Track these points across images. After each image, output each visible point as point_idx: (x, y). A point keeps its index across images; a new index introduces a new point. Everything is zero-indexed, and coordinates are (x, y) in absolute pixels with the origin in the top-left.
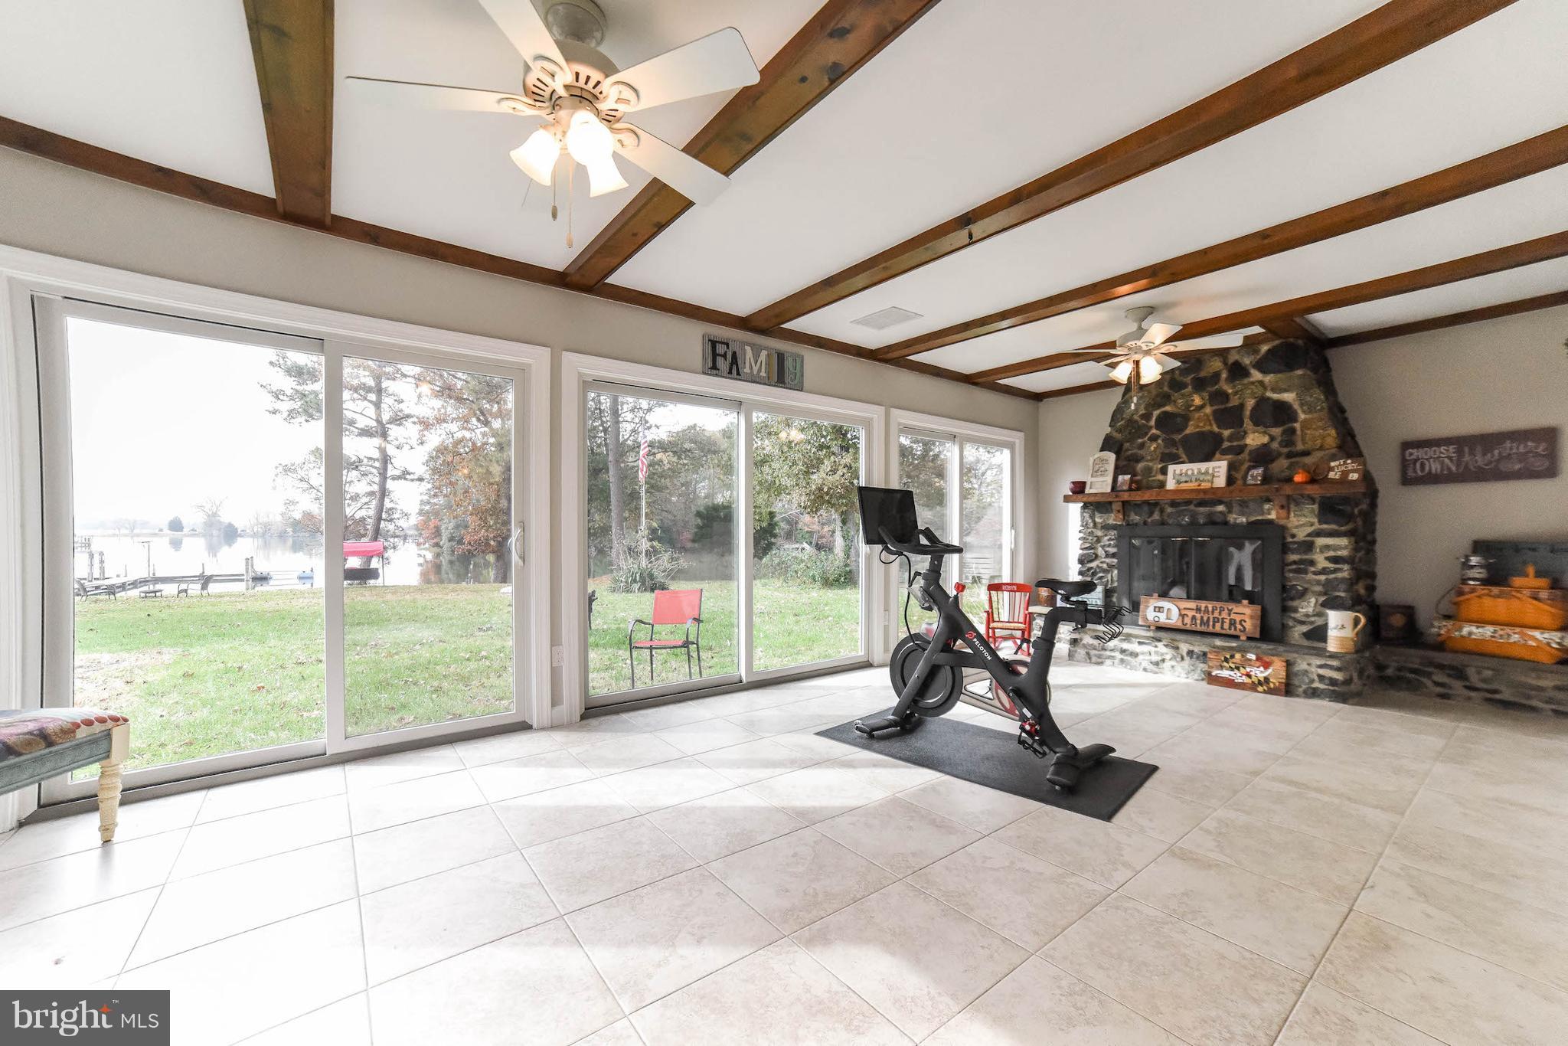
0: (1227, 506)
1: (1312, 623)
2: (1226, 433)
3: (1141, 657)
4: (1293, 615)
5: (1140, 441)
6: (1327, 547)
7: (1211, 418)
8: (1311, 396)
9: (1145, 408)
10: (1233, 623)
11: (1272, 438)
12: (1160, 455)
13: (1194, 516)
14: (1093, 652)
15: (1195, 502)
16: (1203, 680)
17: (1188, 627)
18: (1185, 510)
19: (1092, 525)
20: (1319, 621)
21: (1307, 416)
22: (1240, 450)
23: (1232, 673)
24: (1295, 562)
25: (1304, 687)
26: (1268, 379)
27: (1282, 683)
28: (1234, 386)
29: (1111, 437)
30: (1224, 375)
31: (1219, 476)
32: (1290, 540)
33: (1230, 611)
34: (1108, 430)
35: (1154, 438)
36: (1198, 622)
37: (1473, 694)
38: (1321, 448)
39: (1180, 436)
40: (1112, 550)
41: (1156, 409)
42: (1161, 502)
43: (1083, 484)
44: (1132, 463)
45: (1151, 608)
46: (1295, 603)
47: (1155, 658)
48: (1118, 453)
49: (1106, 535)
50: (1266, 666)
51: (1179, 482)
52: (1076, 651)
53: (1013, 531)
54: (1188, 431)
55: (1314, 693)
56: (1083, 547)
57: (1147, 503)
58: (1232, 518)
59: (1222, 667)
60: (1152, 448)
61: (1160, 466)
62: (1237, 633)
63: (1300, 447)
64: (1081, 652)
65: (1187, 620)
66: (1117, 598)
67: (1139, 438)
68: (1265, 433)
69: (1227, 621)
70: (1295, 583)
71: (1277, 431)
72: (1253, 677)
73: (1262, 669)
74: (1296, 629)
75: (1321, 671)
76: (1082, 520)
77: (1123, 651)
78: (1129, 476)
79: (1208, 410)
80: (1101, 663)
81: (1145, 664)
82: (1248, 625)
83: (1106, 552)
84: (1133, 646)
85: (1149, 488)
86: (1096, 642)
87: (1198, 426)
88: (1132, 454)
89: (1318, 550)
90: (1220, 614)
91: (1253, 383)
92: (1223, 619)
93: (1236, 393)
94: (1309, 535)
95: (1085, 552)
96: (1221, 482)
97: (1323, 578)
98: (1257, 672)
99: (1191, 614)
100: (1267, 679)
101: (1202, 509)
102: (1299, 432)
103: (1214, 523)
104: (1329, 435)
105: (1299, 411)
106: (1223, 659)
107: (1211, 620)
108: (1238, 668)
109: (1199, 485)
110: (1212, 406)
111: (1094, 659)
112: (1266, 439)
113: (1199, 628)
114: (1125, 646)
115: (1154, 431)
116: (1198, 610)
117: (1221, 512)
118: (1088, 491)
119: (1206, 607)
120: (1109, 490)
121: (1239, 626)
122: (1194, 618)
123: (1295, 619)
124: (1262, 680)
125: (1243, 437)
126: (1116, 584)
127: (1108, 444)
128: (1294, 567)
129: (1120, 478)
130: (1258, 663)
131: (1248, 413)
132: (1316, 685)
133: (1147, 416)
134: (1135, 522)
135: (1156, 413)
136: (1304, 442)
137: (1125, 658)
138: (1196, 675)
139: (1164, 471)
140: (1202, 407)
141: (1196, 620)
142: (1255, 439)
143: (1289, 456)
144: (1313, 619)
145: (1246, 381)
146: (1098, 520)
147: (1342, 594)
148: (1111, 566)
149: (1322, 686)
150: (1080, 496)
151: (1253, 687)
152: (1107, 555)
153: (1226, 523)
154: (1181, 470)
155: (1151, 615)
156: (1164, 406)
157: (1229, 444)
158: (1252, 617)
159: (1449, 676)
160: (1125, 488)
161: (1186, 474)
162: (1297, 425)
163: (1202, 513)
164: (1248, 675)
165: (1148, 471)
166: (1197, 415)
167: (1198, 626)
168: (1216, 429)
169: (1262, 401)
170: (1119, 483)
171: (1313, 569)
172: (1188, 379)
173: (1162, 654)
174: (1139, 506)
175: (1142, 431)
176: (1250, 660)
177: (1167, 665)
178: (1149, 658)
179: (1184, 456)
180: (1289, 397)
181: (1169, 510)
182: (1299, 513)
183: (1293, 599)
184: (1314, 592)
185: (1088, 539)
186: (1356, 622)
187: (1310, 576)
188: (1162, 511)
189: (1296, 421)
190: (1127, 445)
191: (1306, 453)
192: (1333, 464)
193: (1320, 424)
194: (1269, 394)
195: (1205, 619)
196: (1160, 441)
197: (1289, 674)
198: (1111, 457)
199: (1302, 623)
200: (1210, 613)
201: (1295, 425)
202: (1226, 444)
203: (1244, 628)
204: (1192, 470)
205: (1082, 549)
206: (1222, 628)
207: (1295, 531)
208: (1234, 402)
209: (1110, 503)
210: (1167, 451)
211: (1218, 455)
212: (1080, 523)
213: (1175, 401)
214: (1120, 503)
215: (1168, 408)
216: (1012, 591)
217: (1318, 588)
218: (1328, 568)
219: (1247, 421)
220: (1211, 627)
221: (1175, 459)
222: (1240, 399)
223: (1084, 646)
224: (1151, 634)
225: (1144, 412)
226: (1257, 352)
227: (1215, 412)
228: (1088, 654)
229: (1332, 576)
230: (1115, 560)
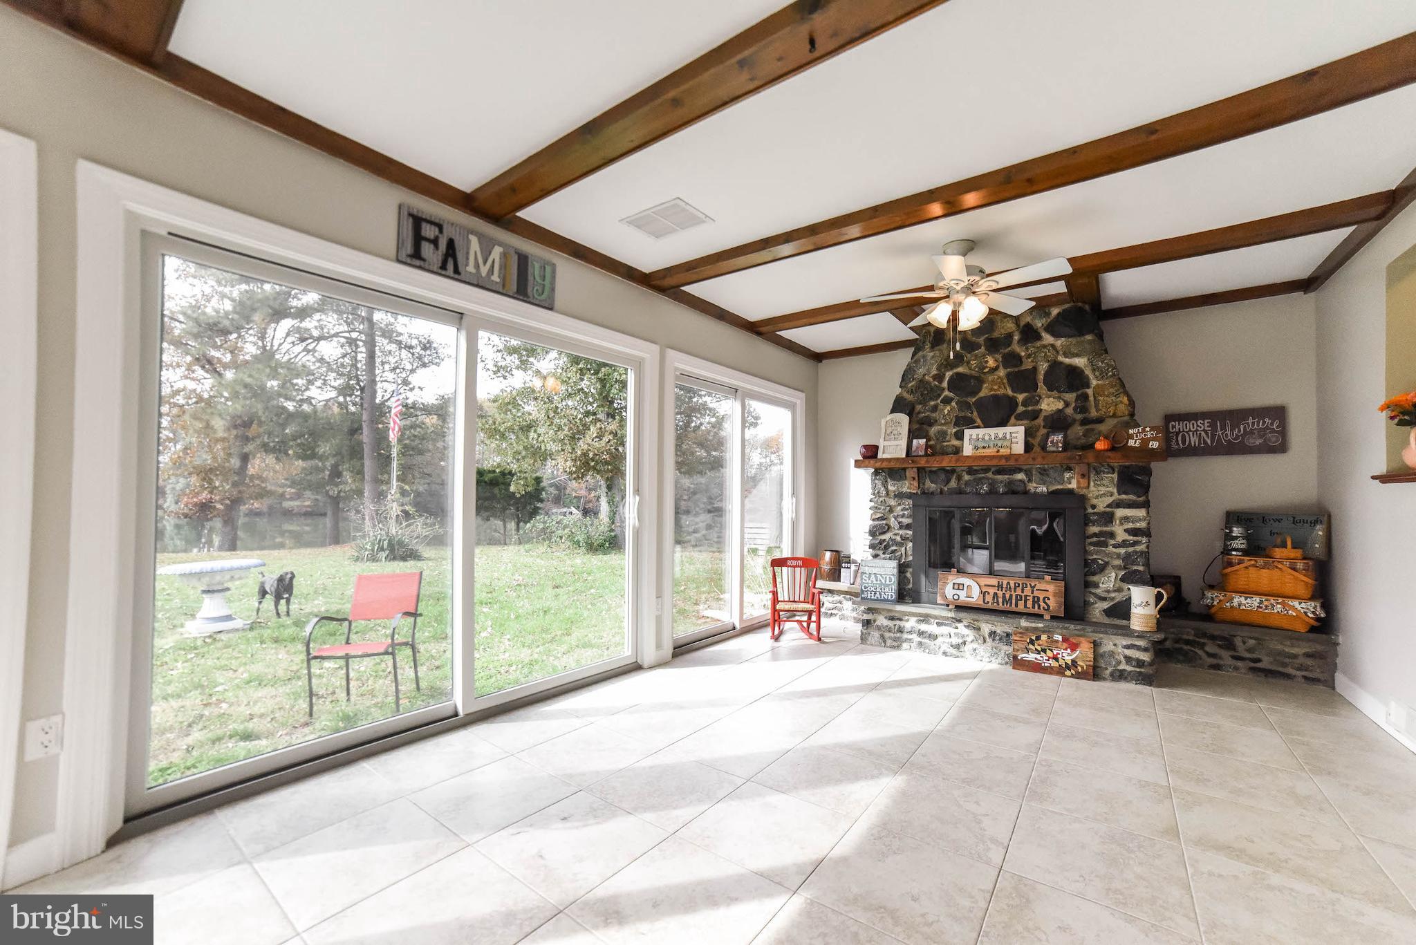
0: (1026, 475)
1: (1113, 599)
2: (1021, 397)
3: (940, 640)
4: (1094, 591)
5: (932, 403)
6: (1127, 519)
7: (1005, 381)
8: (1102, 362)
9: (938, 369)
10: (1036, 601)
11: (1067, 404)
12: (954, 419)
13: (993, 485)
14: (887, 635)
15: (993, 469)
16: (1007, 663)
17: (989, 606)
18: (984, 477)
19: (884, 492)
20: (1119, 597)
21: (1100, 382)
22: (1035, 415)
23: (1038, 656)
24: (1095, 535)
25: (1110, 669)
26: (1059, 343)
27: (1089, 666)
28: (1027, 349)
29: (902, 397)
30: (1016, 338)
31: (1017, 443)
32: (1090, 510)
33: (1033, 587)
34: (899, 391)
35: (947, 401)
36: (1000, 600)
37: (1239, 664)
38: (1114, 416)
39: (974, 400)
40: (906, 521)
41: (948, 370)
42: (958, 469)
43: (876, 448)
44: (924, 426)
45: (951, 585)
46: (1095, 578)
47: (956, 641)
48: (910, 415)
49: (899, 505)
50: (1074, 647)
51: (976, 448)
52: (869, 634)
53: (794, 499)
54: (982, 394)
55: (1120, 676)
56: (874, 517)
57: (943, 469)
58: (1032, 487)
59: (1028, 650)
60: (946, 412)
61: (954, 430)
62: (1042, 611)
63: (1093, 413)
64: (875, 635)
65: (989, 598)
66: (912, 574)
67: (932, 399)
68: (1060, 398)
69: (1030, 598)
70: (1095, 557)
71: (1071, 397)
72: (1060, 660)
73: (1069, 651)
74: (1097, 605)
75: (1129, 652)
76: (874, 488)
77: (921, 633)
78: (925, 440)
79: (1002, 372)
80: (898, 647)
81: (945, 647)
82: (1052, 603)
83: (899, 523)
84: (931, 628)
85: (944, 453)
86: (891, 623)
87: (992, 389)
88: (924, 417)
89: (1118, 522)
90: (1023, 592)
91: (1045, 346)
92: (1026, 596)
93: (1029, 356)
94: (1109, 506)
95: (877, 523)
96: (1019, 448)
97: (1122, 551)
98: (1064, 655)
99: (992, 591)
100: (1074, 661)
101: (1000, 477)
102: (1091, 398)
103: (1014, 493)
104: (1121, 402)
105: (1091, 377)
106: (1028, 641)
107: (1014, 597)
108: (1044, 651)
109: (998, 451)
110: (1005, 367)
111: (889, 643)
112: (1060, 405)
113: (1001, 607)
114: (923, 627)
115: (946, 393)
116: (1000, 586)
117: (1020, 480)
118: (880, 456)
119: (1008, 583)
120: (904, 456)
121: (1042, 604)
122: (995, 594)
123: (1096, 595)
124: (1070, 663)
125: (1038, 402)
126: (911, 558)
127: (899, 406)
128: (1095, 539)
129: (915, 441)
130: (1065, 645)
131: (1041, 377)
132: (1123, 666)
133: (939, 378)
134: (931, 490)
135: (948, 374)
136: (1098, 410)
137: (924, 641)
138: (999, 658)
139: (959, 436)
140: (996, 369)
141: (997, 597)
142: (1049, 404)
143: (1085, 422)
144: (1113, 595)
145: (1038, 344)
146: (891, 488)
147: (1141, 568)
148: (904, 539)
149: (1129, 668)
150: (872, 461)
151: (1060, 672)
152: (901, 527)
153: (1026, 492)
154: (978, 435)
155: (949, 591)
156: (956, 366)
157: (1024, 409)
158: (1055, 595)
159: (1220, 646)
160: (921, 453)
161: (983, 439)
162: (1090, 392)
163: (1001, 482)
164: (1056, 658)
165: (943, 434)
166: (990, 378)
167: (1001, 604)
168: (1010, 393)
169: (1054, 365)
170: (914, 449)
171: (1112, 542)
172: (981, 340)
173: (963, 636)
174: (933, 474)
175: (934, 392)
176: (1057, 641)
177: (969, 647)
178: (950, 640)
179: (978, 420)
180: (1080, 362)
181: (967, 477)
182: (1098, 483)
183: (1094, 574)
184: (1114, 567)
185: (879, 509)
186: (1159, 597)
187: (1110, 549)
188: (959, 478)
189: (1088, 387)
190: (919, 407)
191: (1100, 420)
192: (1131, 431)
193: (1111, 390)
194: (1061, 358)
195: (1007, 596)
196: (953, 404)
197: (1097, 656)
198: (904, 419)
199: (1104, 599)
200: (1013, 590)
201: (1088, 391)
202: (1021, 409)
203: (1049, 606)
204: (990, 436)
205: (874, 520)
206: (1025, 606)
207: (1095, 501)
208: (1027, 365)
209: (904, 469)
210: (962, 414)
211: (1013, 419)
212: (871, 491)
213: (968, 363)
214: (915, 470)
215: (960, 370)
216: (798, 566)
217: (1119, 562)
218: (1127, 541)
219: (1041, 384)
220: (1013, 606)
221: (971, 424)
222: (1032, 361)
223: (879, 628)
224: (951, 614)
225: (935, 372)
226: (1048, 314)
227: (1008, 375)
228: (882, 636)
229: (1131, 549)
230: (910, 532)
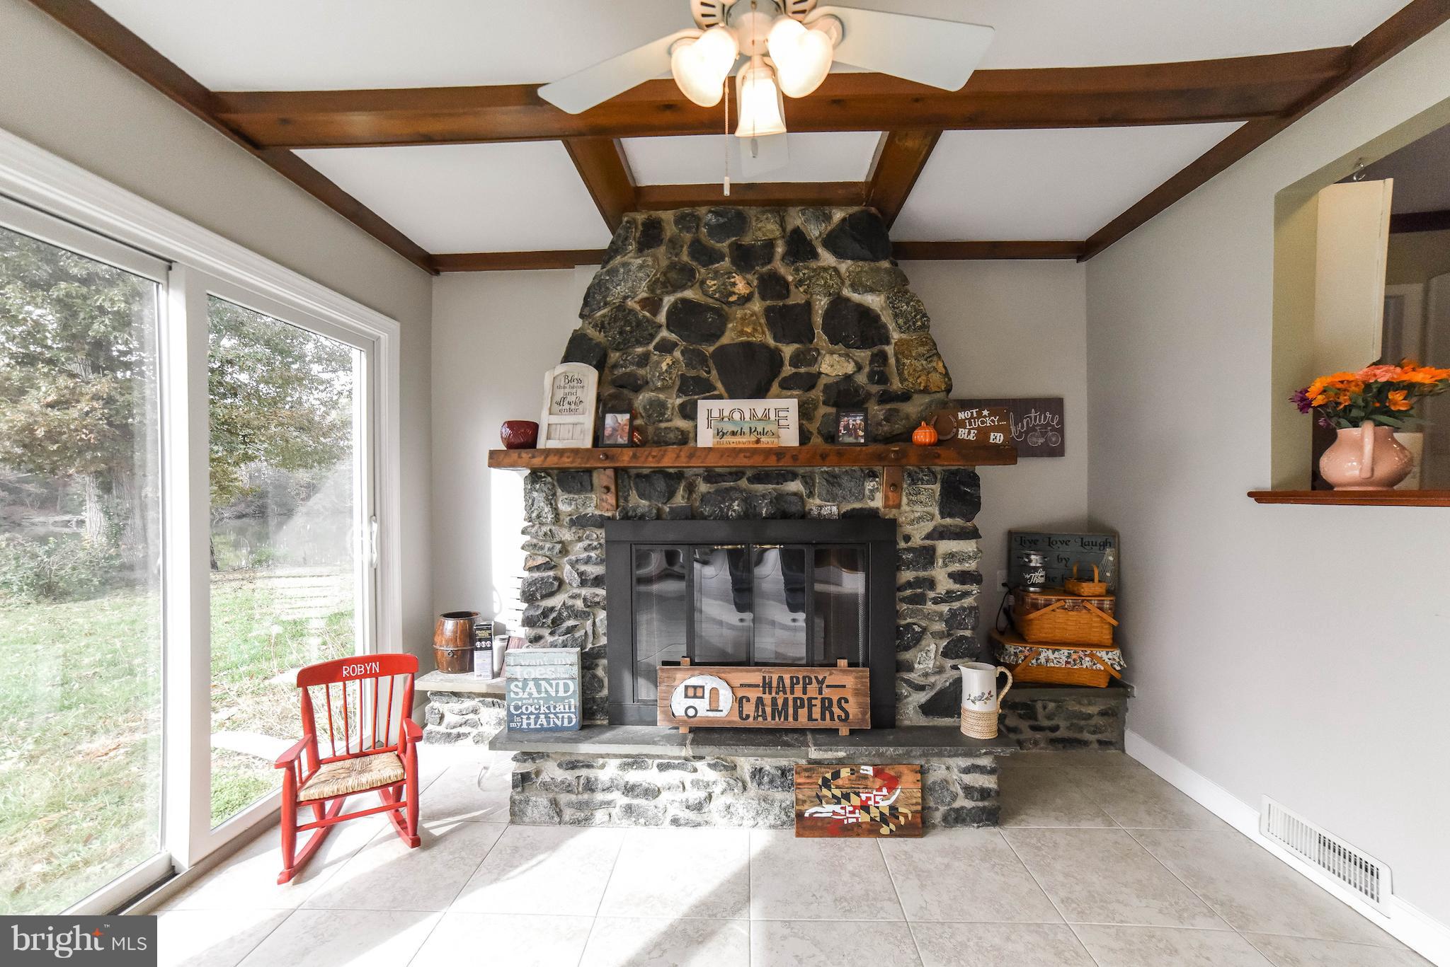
0: (805, 483)
1: (933, 686)
2: (788, 350)
3: (665, 796)
4: (906, 676)
5: (639, 350)
6: (951, 556)
7: (763, 321)
8: (908, 304)
9: (651, 288)
10: (827, 705)
11: (859, 368)
12: (678, 383)
13: (748, 500)
14: (564, 798)
15: (749, 473)
16: (783, 824)
17: (750, 723)
18: (732, 488)
19: (550, 516)
20: (941, 682)
21: (904, 336)
22: (809, 382)
23: (837, 808)
24: (909, 585)
25: (943, 809)
26: (845, 266)
27: (916, 812)
28: (797, 270)
29: (585, 335)
30: (780, 249)
31: (787, 427)
32: (902, 545)
33: (820, 682)
34: (578, 324)
35: (665, 347)
36: (768, 710)
37: (1038, 735)
38: (926, 391)
39: (711, 349)
40: (594, 570)
41: (668, 293)
42: (689, 472)
43: (534, 427)
44: (625, 391)
45: (680, 690)
46: (908, 656)
47: (695, 795)
48: (600, 366)
49: (580, 539)
50: (892, 783)
51: (720, 434)
52: (527, 801)
53: (375, 526)
54: (725, 340)
55: (957, 818)
56: (531, 563)
57: (661, 472)
58: (814, 504)
59: (820, 800)
60: (664, 366)
61: (679, 401)
62: (836, 724)
63: (896, 385)
64: (540, 802)
65: (749, 709)
66: (609, 670)
67: (639, 343)
68: (847, 356)
69: (817, 702)
70: (909, 620)
71: (864, 355)
72: (873, 810)
73: (885, 791)
74: (910, 699)
75: (969, 779)
76: (530, 505)
77: (629, 790)
78: (627, 416)
79: (757, 306)
80: (584, 822)
81: (676, 811)
82: (853, 708)
83: (581, 574)
84: (649, 776)
85: (660, 442)
86: (569, 776)
87: (742, 333)
88: (625, 373)
89: (940, 561)
90: (805, 693)
91: (825, 269)
92: (810, 699)
93: (800, 283)
94: (928, 537)
95: (536, 575)
96: (790, 438)
97: (945, 608)
98: (878, 799)
99: (753, 694)
100: (893, 808)
101: (760, 488)
102: (892, 361)
103: (785, 516)
104: (935, 369)
105: (891, 326)
106: (820, 782)
107: (791, 703)
108: (847, 797)
109: (758, 441)
110: (763, 298)
111: (568, 814)
112: (850, 368)
113: (770, 723)
114: (634, 776)
115: (664, 333)
116: (767, 686)
117: (795, 494)
118: (542, 443)
119: (781, 678)
120: (588, 443)
121: (836, 711)
122: (760, 701)
123: (909, 683)
124: (887, 812)
125: (815, 360)
126: (603, 641)
127: (578, 349)
128: (908, 592)
129: (610, 419)
130: (879, 782)
131: (818, 320)
132: (963, 802)
133: (652, 304)
134: (639, 511)
135: (668, 301)
136: (902, 380)
137: (635, 802)
138: (771, 817)
139: (689, 412)
140: (746, 299)
141: (763, 705)
142: (833, 365)
143: (886, 398)
144: (932, 679)
145: (814, 264)
146: (564, 507)
147: (968, 633)
148: (591, 604)
149: (969, 804)
150: (526, 454)
151: (872, 830)
152: (583, 583)
153: (804, 516)
154: (721, 411)
155: (679, 704)
156: (683, 287)
157: (794, 370)
158: (857, 693)
160: (623, 440)
161: (731, 418)
162: (890, 350)
163: (764, 496)
164: (865, 807)
165: (658, 408)
166: (739, 314)
167: (769, 719)
168: (771, 342)
169: (838, 303)
170: (608, 432)
171: (931, 594)
172: (724, 246)
173: (707, 785)
174: (644, 480)
175: (644, 331)
176: (865, 777)
177: (719, 802)
178: (683, 796)
179: (719, 385)
180: (874, 301)
181: (703, 487)
182: (914, 498)
183: (907, 648)
184: (934, 635)
185: (542, 548)
186: (1001, 680)
187: (930, 606)
188: (691, 488)
189: (888, 343)
190: (614, 356)
191: (906, 397)
192: (961, 416)
193: (922, 350)
194: (846, 292)
195: (780, 702)
196: (677, 354)
197: (925, 790)
198: (589, 375)
199: (921, 688)
200: (788, 690)
201: (886, 348)
202: (788, 370)
203: (847, 714)
204: (741, 411)
205: (530, 569)
206: (810, 718)
207: (908, 529)
208: (797, 297)
209: (589, 471)
210: (692, 373)
211: (775, 387)
212: (523, 514)
213: (703, 282)
214: (610, 472)
215: (688, 294)
216: (370, 676)
217: (939, 626)
218: (953, 592)
219: (818, 331)
220: (791, 719)
221: (706, 389)
222: (805, 292)
223: (546, 787)
224: (687, 751)
225: (645, 295)
226: (828, 218)
227: (768, 311)
228: (554, 803)
229: (956, 605)
230: (602, 592)
